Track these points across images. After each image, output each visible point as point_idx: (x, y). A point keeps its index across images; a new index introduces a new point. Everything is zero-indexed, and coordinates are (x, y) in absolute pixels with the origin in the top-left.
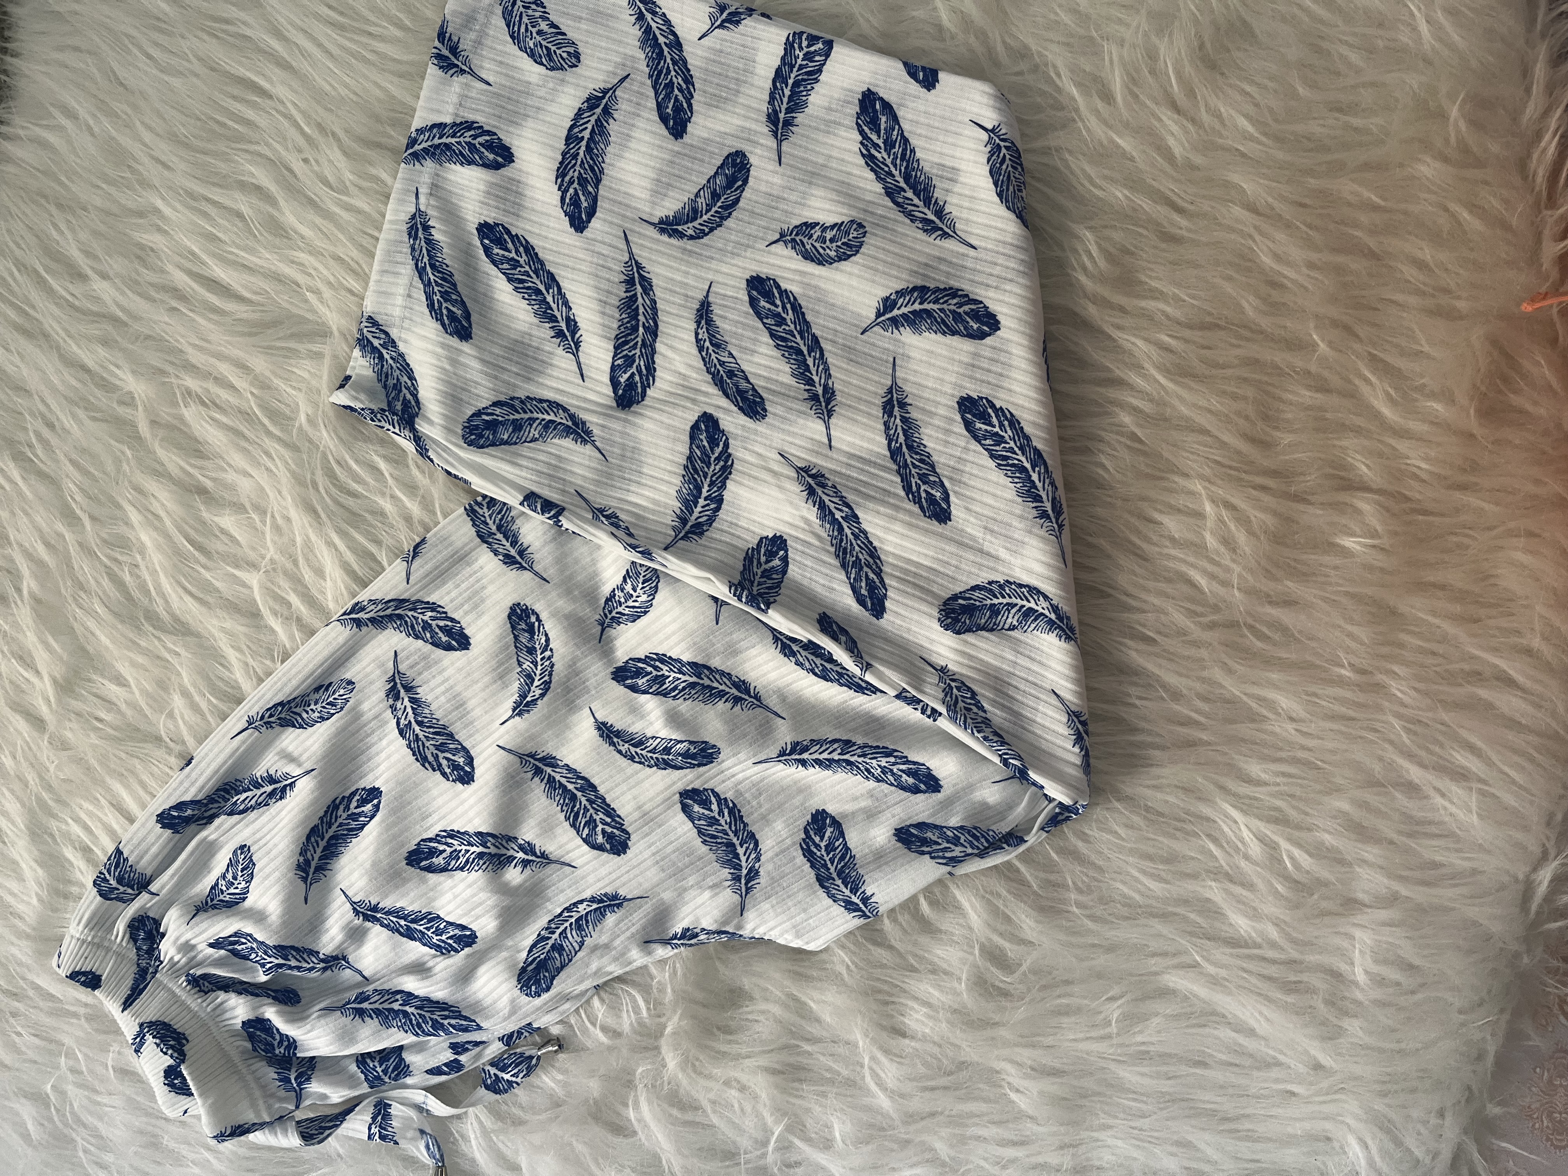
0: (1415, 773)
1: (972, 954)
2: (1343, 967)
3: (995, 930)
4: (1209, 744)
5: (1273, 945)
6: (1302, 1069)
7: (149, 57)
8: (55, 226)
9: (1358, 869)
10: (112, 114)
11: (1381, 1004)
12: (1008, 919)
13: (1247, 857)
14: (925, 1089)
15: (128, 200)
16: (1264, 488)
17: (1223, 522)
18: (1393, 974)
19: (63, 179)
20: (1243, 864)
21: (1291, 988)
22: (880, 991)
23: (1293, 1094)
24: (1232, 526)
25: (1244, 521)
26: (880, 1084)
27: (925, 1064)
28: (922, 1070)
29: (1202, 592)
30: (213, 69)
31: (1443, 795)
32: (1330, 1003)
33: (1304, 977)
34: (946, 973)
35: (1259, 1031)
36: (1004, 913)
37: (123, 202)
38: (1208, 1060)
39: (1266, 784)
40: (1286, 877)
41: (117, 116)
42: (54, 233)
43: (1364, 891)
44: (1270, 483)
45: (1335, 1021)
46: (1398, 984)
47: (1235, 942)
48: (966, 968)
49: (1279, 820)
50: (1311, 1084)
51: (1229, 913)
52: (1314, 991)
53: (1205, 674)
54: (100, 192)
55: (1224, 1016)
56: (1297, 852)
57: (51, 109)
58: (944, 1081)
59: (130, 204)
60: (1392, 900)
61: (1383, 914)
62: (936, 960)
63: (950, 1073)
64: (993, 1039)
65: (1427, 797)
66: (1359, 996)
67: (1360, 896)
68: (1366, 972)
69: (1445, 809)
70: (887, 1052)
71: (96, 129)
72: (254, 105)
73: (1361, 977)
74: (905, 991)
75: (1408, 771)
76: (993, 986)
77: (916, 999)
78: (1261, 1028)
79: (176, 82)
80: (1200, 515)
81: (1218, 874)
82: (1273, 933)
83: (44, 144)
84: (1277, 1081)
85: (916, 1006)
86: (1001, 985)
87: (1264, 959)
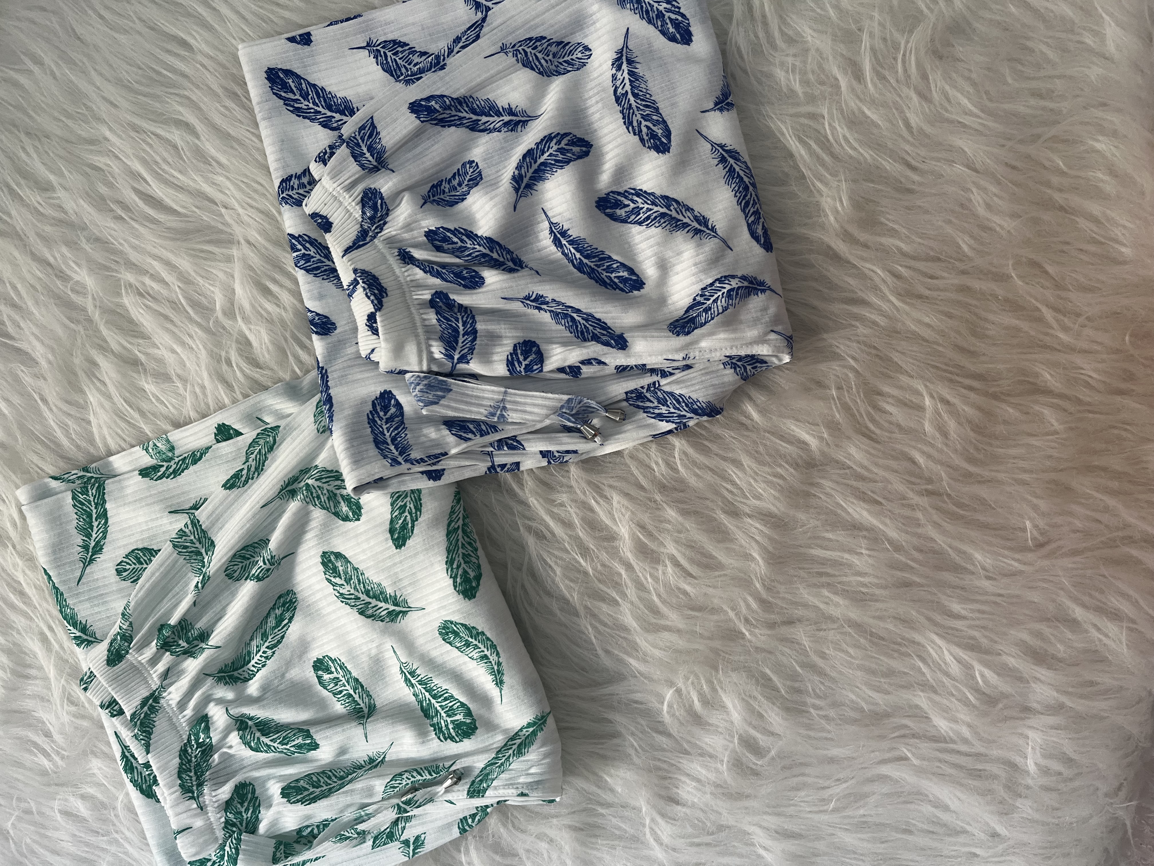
0: (1079, 613)
1: (732, 742)
2: (1018, 760)
3: (750, 724)
4: (922, 586)
5: (965, 741)
6: (982, 836)
7: (101, 17)
8: (24, 149)
9: (1033, 685)
10: (71, 63)
11: (1047, 789)
12: (761, 716)
13: (947, 674)
14: (692, 844)
15: (83, 131)
16: (971, 388)
17: (939, 414)
18: (1056, 766)
19: (32, 113)
20: (945, 679)
21: (977, 774)
22: (660, 769)
23: (975, 855)
24: (946, 416)
25: (954, 412)
26: (658, 840)
27: (694, 826)
28: (690, 830)
29: (920, 467)
30: (152, 29)
31: (1099, 629)
32: (1008, 787)
33: (988, 767)
34: (711, 756)
35: (952, 807)
36: (758, 712)
37: (80, 132)
38: (912, 829)
39: (964, 618)
40: (976, 690)
41: (75, 64)
42: (23, 155)
43: (1038, 702)
44: (975, 384)
45: (1010, 801)
46: (1060, 774)
47: (937, 739)
48: (727, 753)
49: (973, 647)
50: (989, 848)
51: (932, 716)
52: (995, 777)
53: (920, 531)
54: (61, 124)
55: (927, 796)
56: (988, 673)
57: (23, 57)
58: (708, 839)
59: (83, 134)
60: (1058, 709)
61: (1051, 720)
62: (704, 746)
63: (713, 833)
64: (746, 808)
65: (1087, 631)
66: (1030, 782)
67: (1035, 705)
68: (1036, 764)
69: (1100, 640)
70: (663, 815)
71: (58, 74)
72: (182, 58)
73: (1031, 767)
74: (679, 769)
75: (1073, 611)
76: (748, 767)
77: (688, 775)
78: (954, 804)
79: (122, 38)
80: (921, 408)
81: (926, 686)
82: (966, 732)
83: (16, 84)
84: (965, 845)
85: (688, 781)
86: (754, 767)
87: (958, 752)
